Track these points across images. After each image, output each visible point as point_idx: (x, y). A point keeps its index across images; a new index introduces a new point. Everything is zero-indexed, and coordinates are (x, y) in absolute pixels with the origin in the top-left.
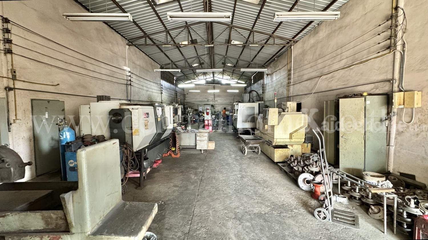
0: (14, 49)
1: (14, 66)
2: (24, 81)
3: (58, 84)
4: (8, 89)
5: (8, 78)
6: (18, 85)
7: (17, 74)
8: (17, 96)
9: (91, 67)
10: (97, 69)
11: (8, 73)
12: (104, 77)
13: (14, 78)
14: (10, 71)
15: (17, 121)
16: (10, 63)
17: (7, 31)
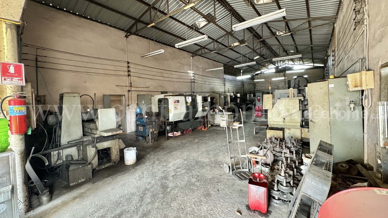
0: (132, 74)
1: (131, 81)
2: (135, 87)
3: (149, 87)
4: (129, 91)
5: (129, 86)
6: (133, 89)
7: (132, 84)
8: (132, 94)
9: (166, 75)
10: (170, 76)
11: (129, 84)
12: (174, 80)
13: (131, 86)
14: (130, 83)
15: (132, 105)
16: (130, 80)
17: (128, 67)
